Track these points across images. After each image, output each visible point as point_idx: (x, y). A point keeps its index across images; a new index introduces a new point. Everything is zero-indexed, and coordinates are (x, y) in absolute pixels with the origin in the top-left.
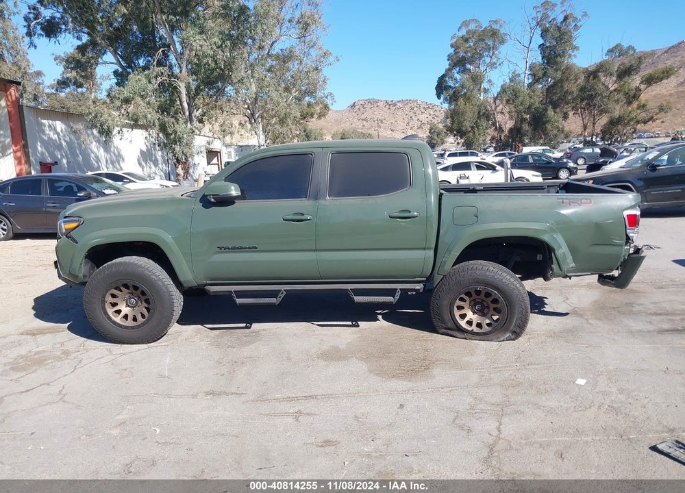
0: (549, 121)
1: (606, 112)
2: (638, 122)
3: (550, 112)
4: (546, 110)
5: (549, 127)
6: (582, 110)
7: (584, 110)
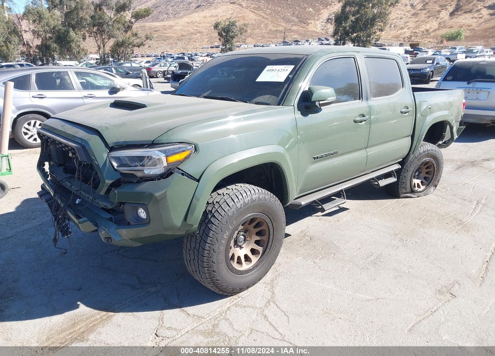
0: (73, 40)
1: (113, 37)
2: (134, 46)
3: (72, 34)
4: (69, 32)
5: (73, 45)
6: (95, 34)
7: (97, 34)
